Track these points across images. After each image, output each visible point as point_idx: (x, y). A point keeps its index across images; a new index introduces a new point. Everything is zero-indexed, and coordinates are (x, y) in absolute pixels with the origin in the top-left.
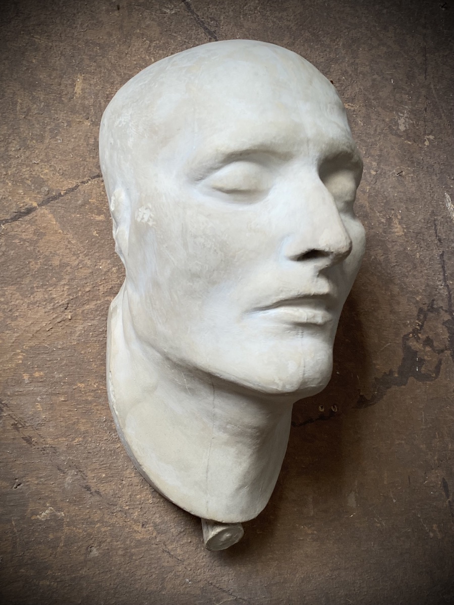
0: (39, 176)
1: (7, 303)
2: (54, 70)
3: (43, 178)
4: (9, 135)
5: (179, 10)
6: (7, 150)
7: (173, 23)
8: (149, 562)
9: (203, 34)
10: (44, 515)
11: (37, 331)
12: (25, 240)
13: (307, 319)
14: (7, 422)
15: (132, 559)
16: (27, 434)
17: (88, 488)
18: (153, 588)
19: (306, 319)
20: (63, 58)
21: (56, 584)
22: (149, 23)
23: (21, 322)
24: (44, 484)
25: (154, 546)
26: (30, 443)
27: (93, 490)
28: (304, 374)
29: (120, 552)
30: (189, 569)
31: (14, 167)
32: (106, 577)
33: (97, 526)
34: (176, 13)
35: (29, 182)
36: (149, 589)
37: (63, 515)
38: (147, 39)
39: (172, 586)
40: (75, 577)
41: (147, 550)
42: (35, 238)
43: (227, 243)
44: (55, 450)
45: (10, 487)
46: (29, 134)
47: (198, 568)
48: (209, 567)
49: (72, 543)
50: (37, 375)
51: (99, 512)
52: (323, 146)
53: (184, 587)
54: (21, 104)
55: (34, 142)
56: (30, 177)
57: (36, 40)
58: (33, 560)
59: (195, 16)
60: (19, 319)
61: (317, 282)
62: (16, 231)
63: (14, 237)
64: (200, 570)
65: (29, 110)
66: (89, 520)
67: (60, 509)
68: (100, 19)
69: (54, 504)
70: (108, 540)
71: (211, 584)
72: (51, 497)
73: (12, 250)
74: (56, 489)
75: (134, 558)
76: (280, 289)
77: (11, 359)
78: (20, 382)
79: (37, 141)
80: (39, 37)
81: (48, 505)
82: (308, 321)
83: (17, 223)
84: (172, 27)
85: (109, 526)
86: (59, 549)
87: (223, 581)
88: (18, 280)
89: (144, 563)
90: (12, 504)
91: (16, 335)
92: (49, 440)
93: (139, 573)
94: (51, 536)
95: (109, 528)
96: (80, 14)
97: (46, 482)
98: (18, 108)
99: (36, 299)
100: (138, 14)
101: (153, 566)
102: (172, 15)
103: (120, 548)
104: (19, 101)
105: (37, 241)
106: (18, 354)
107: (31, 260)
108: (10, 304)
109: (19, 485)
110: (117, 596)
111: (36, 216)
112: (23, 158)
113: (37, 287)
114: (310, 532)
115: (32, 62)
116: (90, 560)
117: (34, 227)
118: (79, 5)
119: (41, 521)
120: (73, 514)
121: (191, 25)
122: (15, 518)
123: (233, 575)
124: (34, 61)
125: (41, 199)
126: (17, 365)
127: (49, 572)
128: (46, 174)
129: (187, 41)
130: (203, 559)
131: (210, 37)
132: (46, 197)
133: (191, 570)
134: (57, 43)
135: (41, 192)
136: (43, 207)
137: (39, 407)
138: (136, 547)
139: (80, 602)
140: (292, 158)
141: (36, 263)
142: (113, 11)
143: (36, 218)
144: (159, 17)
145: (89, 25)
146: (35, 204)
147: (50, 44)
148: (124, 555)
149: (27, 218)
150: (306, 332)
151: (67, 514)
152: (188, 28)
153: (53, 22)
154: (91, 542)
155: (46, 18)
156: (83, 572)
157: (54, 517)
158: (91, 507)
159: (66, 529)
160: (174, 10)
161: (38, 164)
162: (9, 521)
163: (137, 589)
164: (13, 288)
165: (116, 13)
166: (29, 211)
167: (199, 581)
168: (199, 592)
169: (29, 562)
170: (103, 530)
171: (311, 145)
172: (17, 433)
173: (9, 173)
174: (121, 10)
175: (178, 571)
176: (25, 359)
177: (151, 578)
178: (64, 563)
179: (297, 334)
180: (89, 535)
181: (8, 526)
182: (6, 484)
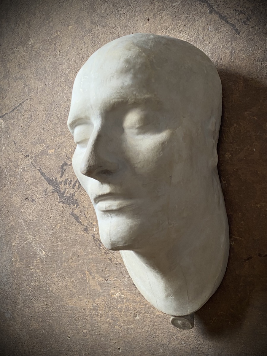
7: (180, 10)
8: (163, 328)
10: (116, 295)
14: (102, 251)
15: (154, 324)
16: (110, 257)
21: (121, 329)
22: (165, 18)
24: (116, 281)
25: (165, 320)
26: (111, 261)
29: (149, 320)
30: (184, 337)
32: (142, 331)
33: (138, 304)
34: (181, 2)
36: (162, 342)
37: (124, 296)
39: (175, 344)
40: (129, 327)
41: (162, 321)
44: (120, 265)
45: (104, 281)
47: (189, 337)
48: (196, 338)
49: (127, 311)
51: (139, 297)
53: (181, 345)
58: (112, 316)
61: (102, 187)
64: (190, 339)
66: (135, 301)
67: (123, 294)
69: (120, 290)
70: (143, 312)
71: (197, 348)
72: (119, 287)
74: (121, 284)
75: (155, 324)
81: (118, 291)
82: (107, 209)
85: (144, 305)
86: (122, 313)
87: (204, 348)
89: (160, 328)
90: (104, 289)
92: (118, 260)
93: (157, 332)
94: (119, 306)
95: (144, 306)
97: (117, 280)
100: (159, 16)
101: (165, 330)
102: (179, 5)
103: (149, 317)
109: (108, 280)
110: (147, 341)
116: (135, 321)
118: (130, 30)
119: (115, 298)
120: (128, 297)
121: (191, 4)
122: (106, 295)
123: (211, 346)
127: (119, 323)
129: (188, 16)
130: (192, 332)
133: (185, 337)
138: (156, 318)
139: (131, 340)
142: (146, 23)
144: (171, 11)
148: (151, 322)
150: (112, 215)
151: (125, 296)
152: (189, 7)
154: (136, 312)
156: (132, 326)
157: (120, 297)
158: (135, 294)
159: (125, 304)
162: (103, 296)
163: (156, 340)
165: (148, 24)
167: (189, 345)
168: (189, 351)
169: (111, 316)
170: (141, 306)
172: (106, 256)
175: (178, 336)
177: (164, 337)
178: (124, 320)
179: (108, 216)
180: (135, 308)
181: (103, 298)
182: (102, 279)
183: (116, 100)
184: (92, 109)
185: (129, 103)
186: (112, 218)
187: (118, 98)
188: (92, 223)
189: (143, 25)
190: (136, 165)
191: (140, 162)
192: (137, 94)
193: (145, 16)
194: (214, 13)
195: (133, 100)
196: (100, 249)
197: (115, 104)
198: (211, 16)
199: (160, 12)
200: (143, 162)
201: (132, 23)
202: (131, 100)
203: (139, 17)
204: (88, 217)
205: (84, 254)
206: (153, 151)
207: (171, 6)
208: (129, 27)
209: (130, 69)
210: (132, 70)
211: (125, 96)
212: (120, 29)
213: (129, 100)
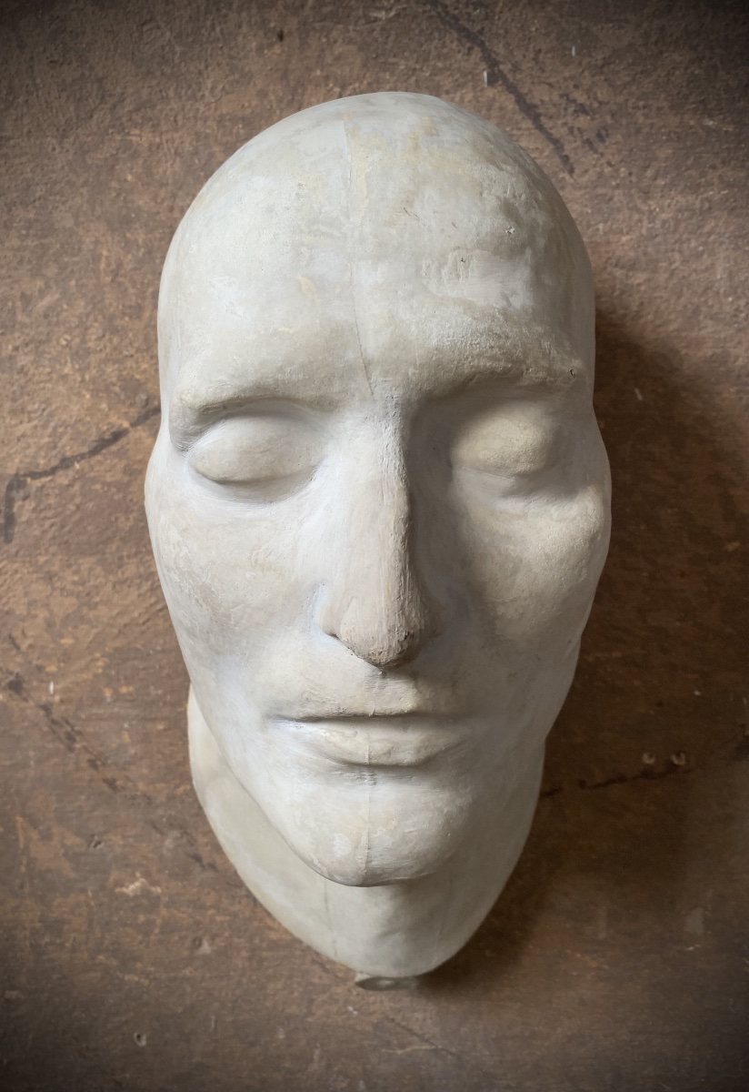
0: (133, 376)
1: (83, 584)
2: (162, 185)
3: (138, 380)
4: (88, 315)
5: (405, 6)
6: (84, 341)
7: (392, 38)
8: (290, 973)
9: (456, 43)
10: (132, 888)
11: (126, 625)
12: (109, 485)
13: (370, 759)
14: (81, 757)
15: (262, 965)
16: (109, 775)
17: (198, 859)
18: (293, 1009)
19: (367, 757)
20: (178, 160)
21: (148, 982)
22: (341, 50)
23: (103, 611)
24: (133, 846)
25: (299, 952)
26: (114, 788)
27: (205, 862)
28: (368, 862)
29: (244, 954)
30: (355, 993)
31: (95, 367)
32: (221, 984)
33: (209, 913)
34: (398, 15)
35: (117, 389)
36: (286, 1011)
37: (160, 892)
38: (335, 85)
39: (325, 1013)
40: (174, 976)
41: (287, 956)
42: (126, 479)
43: (213, 589)
44: (149, 800)
45: (86, 845)
46: (118, 307)
48: (391, 995)
49: (171, 931)
50: (124, 690)
51: (213, 893)
52: (411, 371)
53: (344, 1017)
54: (107, 258)
55: (127, 319)
56: (119, 380)
57: (134, 139)
58: (117, 946)
59: (440, 9)
60: (100, 607)
61: (382, 688)
62: (98, 471)
63: (94, 480)
64: (373, 997)
65: (120, 265)
66: (198, 902)
67: (155, 883)
68: (247, 69)
69: (147, 874)
70: (227, 934)
71: (393, 1020)
72: (143, 865)
73: (91, 500)
74: (150, 855)
75: (265, 964)
76: (306, 696)
77: (87, 668)
78: (99, 700)
79: (131, 317)
80: (137, 132)
81: (138, 875)
82: (374, 761)
83: (99, 457)
84: (389, 46)
85: (229, 915)
86: (153, 937)
87: (413, 1019)
88: (101, 546)
89: (282, 974)
90: (88, 868)
91: (95, 631)
92: (141, 786)
93: (271, 986)
94: (142, 918)
95: (228, 918)
96: (210, 69)
97: (136, 845)
98: (102, 265)
99: (125, 576)
100: (319, 38)
101: (295, 980)
102: (389, 21)
103: (244, 947)
104: (105, 253)
105: (128, 484)
106: (97, 660)
107: (119, 515)
108: (87, 585)
109: (98, 845)
110: (236, 1012)
111: (128, 444)
112: (108, 350)
113: (129, 557)
114: (594, 965)
115: (126, 180)
116: (197, 958)
117: (124, 462)
118: (209, 52)
119: (128, 896)
120: (175, 892)
121: (429, 32)
122: (93, 888)
123: (433, 1012)
124: (129, 178)
125: (136, 415)
126: (95, 675)
127: (139, 965)
128: (144, 372)
129: (418, 67)
131: (468, 45)
132: (144, 411)
133: (357, 995)
134: (169, 136)
135: (135, 403)
136: (139, 428)
137: (126, 738)
138: (270, 949)
140: (336, 407)
141: (127, 519)
142: (271, 45)
143: (128, 446)
144: (362, 33)
145: (227, 87)
146: (126, 424)
147: (158, 140)
148: (250, 959)
149: (114, 448)
150: (380, 776)
151: (165, 891)
152: (422, 39)
153: (163, 97)
154: (201, 933)
155: (150, 94)
156: (187, 972)
157: (145, 893)
158: (201, 885)
159: (164, 912)
160: (394, 9)
161: (132, 356)
162: (84, 890)
163: (267, 1008)
164: (93, 559)
165: (277, 49)
166: (118, 435)
167: (371, 1013)
168: (369, 1028)
169: (111, 947)
170: (219, 919)
171: (376, 374)
172: (95, 772)
173: (87, 377)
174: (287, 40)
175: (335, 994)
176: (107, 667)
177: (291, 996)
178: (160, 956)
179: (361, 778)
180: (197, 923)
181: (82, 898)
182: (78, 840)
183: (485, 363)
184: (369, 379)
185: (525, 382)
186: (375, 784)
187: (493, 358)
188: (40, 668)
189: (260, 49)
190: (501, 610)
191: (515, 600)
192: (554, 353)
193: (270, 21)
194: (500, 87)
195: (542, 374)
196: (71, 749)
197: (477, 376)
198: (490, 93)
199: (322, 24)
200: (526, 599)
201: (218, 29)
202: (534, 374)
203: (244, 14)
204: (24, 646)
205: (8, 763)
206: (564, 566)
207: (365, 16)
208: (204, 39)
209: (523, 246)
210: (528, 252)
211: (519, 353)
212: (168, 34)
213: (527, 370)
